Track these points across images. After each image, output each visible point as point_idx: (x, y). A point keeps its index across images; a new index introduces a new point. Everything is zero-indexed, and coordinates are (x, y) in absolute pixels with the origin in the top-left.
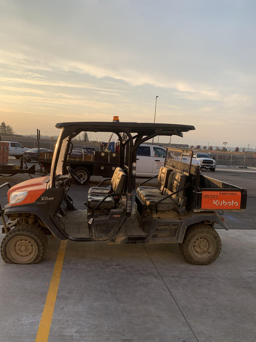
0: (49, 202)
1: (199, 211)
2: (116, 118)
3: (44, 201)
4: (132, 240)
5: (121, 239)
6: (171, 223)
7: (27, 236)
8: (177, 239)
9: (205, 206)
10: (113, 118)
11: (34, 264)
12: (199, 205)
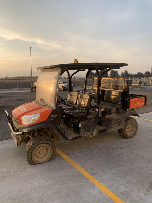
0: (56, 118)
1: (129, 110)
2: (76, 60)
3: (53, 118)
4: (100, 132)
5: (95, 133)
6: (118, 118)
7: (46, 143)
8: (121, 127)
9: (132, 107)
10: (74, 61)
11: (51, 160)
12: (129, 107)
